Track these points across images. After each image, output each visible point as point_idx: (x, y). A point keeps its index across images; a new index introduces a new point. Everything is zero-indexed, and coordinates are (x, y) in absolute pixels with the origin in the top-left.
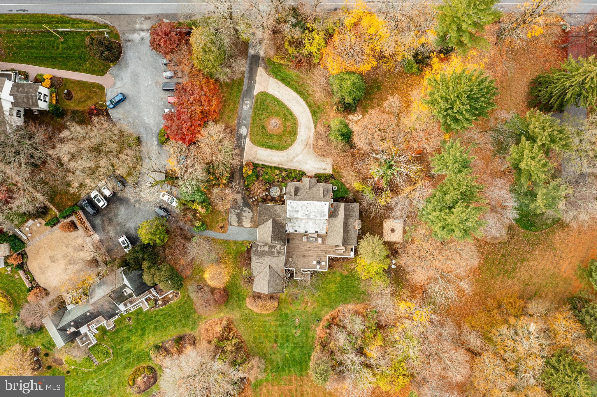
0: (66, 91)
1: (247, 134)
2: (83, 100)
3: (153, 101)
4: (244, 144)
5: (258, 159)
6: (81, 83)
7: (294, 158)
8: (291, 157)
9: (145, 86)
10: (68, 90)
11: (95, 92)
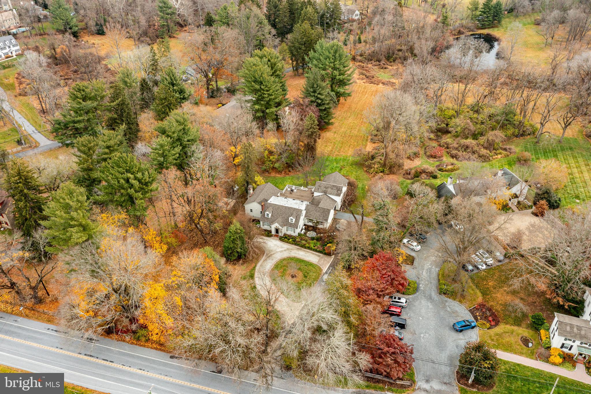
0: (530, 345)
1: (324, 274)
2: (507, 334)
3: (421, 318)
4: (329, 268)
5: (319, 256)
6: (510, 351)
7: (285, 250)
8: (287, 251)
9: (428, 333)
10: (528, 347)
11: (492, 340)
